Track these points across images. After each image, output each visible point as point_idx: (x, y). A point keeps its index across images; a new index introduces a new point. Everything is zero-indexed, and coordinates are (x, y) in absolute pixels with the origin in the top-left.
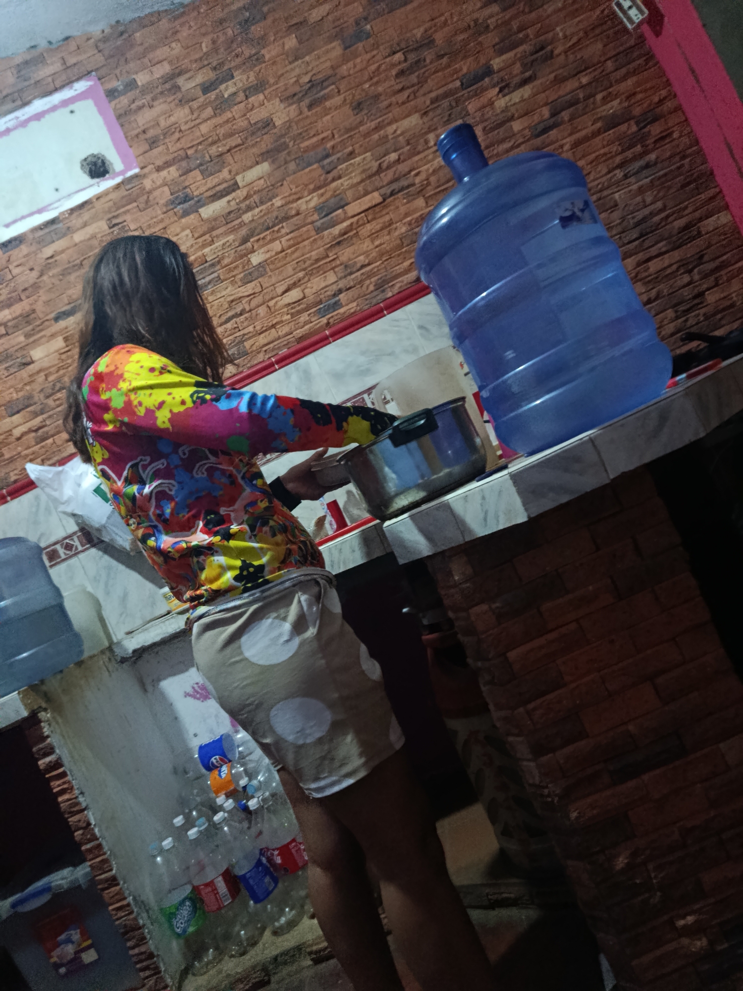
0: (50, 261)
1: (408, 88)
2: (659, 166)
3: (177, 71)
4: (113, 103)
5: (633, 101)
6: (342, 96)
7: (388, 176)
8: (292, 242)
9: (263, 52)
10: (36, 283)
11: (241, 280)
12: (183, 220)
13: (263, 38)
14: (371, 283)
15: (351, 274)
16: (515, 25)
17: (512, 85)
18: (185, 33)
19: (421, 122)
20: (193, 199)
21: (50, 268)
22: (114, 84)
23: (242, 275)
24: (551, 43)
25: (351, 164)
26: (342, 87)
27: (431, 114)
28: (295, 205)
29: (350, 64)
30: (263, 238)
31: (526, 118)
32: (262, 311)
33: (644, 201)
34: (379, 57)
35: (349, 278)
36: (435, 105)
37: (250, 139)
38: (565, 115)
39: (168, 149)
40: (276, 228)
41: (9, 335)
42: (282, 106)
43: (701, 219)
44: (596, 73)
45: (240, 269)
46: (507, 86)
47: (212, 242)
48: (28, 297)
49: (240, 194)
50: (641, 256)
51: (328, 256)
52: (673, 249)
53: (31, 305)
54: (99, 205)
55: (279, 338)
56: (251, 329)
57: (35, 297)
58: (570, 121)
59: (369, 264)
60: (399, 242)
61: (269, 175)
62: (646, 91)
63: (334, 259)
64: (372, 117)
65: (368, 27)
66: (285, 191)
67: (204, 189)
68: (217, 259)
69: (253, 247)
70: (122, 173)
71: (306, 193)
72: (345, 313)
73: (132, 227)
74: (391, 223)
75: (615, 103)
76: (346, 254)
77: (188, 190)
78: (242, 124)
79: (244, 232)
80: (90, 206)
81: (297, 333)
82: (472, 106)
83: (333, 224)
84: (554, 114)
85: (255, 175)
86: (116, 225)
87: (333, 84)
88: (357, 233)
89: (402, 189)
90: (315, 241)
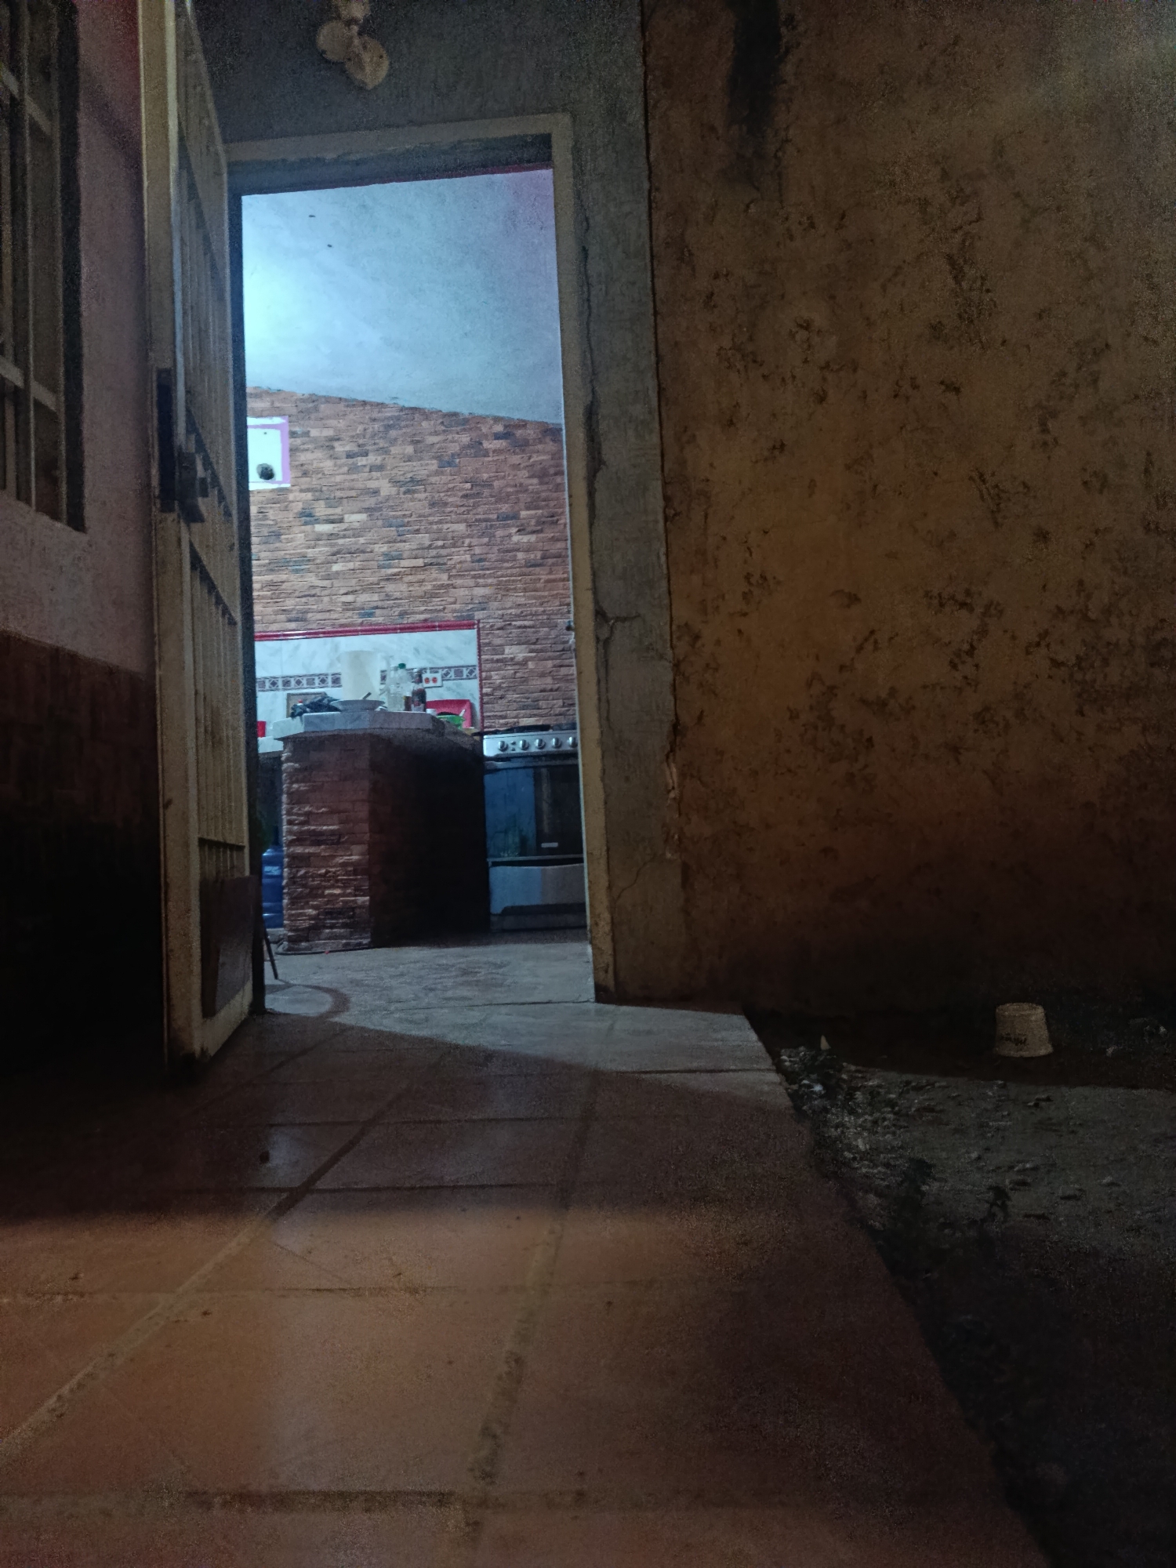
1: (466, 506)
3: (336, 437)
4: (293, 439)
7: (433, 552)
8: (360, 567)
9: (392, 449)
11: (322, 576)
12: (302, 527)
13: (396, 440)
14: (398, 610)
15: (388, 600)
16: (544, 495)
17: (526, 531)
18: (351, 416)
19: (465, 529)
20: (314, 516)
22: (297, 429)
23: (324, 573)
25: (415, 537)
26: (428, 489)
27: (473, 528)
28: (372, 546)
29: (437, 478)
30: (346, 558)
31: (526, 553)
32: (326, 599)
34: (457, 481)
35: (386, 602)
36: (477, 523)
37: (361, 496)
38: (550, 561)
39: (312, 481)
40: (355, 555)
42: (390, 485)
45: (324, 569)
46: (523, 530)
47: (315, 547)
49: (343, 526)
50: (557, 662)
51: (378, 584)
55: (329, 620)
56: (315, 607)
58: (550, 566)
59: (401, 599)
60: (423, 594)
61: (364, 522)
63: (382, 588)
64: (438, 514)
65: (458, 460)
66: (369, 536)
67: (323, 514)
68: (313, 559)
69: (337, 560)
70: (279, 483)
71: (381, 542)
73: (272, 518)
74: (423, 581)
76: (390, 587)
77: (313, 510)
78: (361, 485)
79: (335, 549)
81: (343, 621)
82: (499, 533)
83: (390, 567)
84: (543, 558)
85: (355, 519)
86: (262, 512)
87: (424, 485)
88: (401, 578)
89: (438, 564)
90: (375, 572)
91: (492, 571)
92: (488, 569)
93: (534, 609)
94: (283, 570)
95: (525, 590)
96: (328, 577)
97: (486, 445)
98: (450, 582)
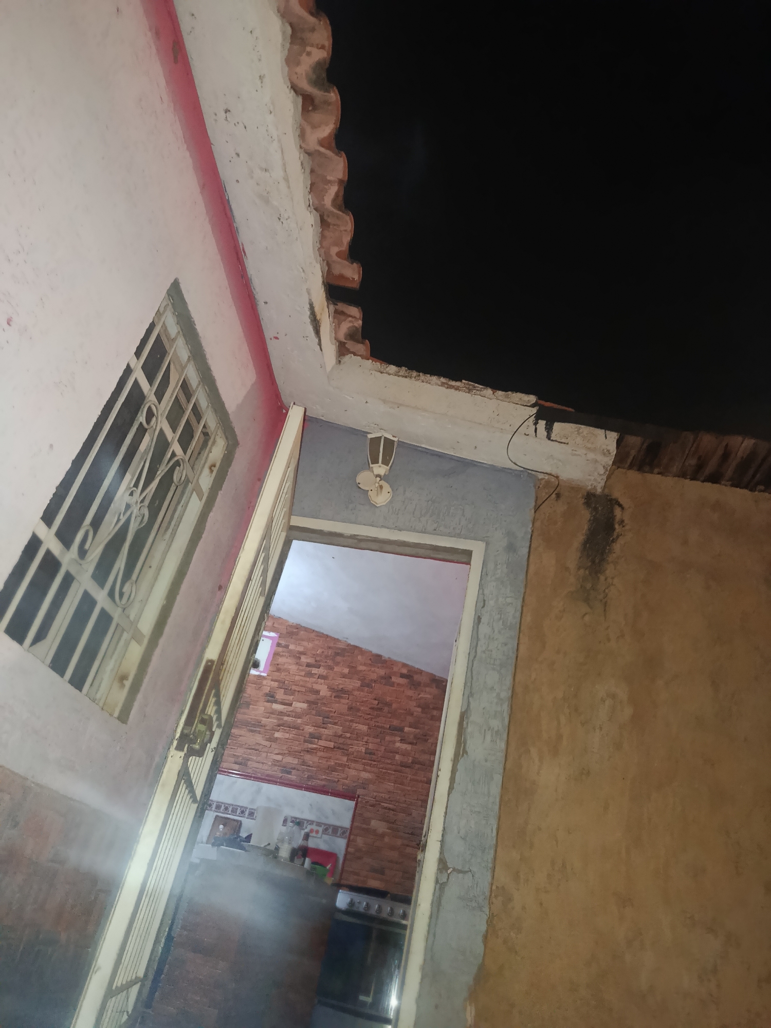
1: (371, 715)
3: (304, 653)
4: (278, 648)
6: (348, 701)
7: (342, 740)
8: (293, 738)
9: (335, 668)
11: (266, 738)
12: (265, 703)
13: (339, 663)
14: (308, 774)
15: (303, 765)
16: (422, 720)
17: (406, 741)
18: (317, 642)
19: (366, 730)
20: (274, 698)
22: (283, 642)
23: (268, 737)
25: (333, 726)
26: (351, 698)
27: (372, 730)
28: (304, 726)
29: (358, 693)
30: (285, 730)
31: (403, 757)
32: (264, 755)
34: (369, 697)
35: (301, 766)
36: (376, 728)
37: (308, 692)
38: (417, 766)
39: (281, 675)
40: (292, 729)
42: (327, 689)
45: (269, 734)
46: (404, 740)
47: (268, 718)
49: (290, 709)
51: (300, 753)
55: (261, 769)
56: (255, 758)
59: (312, 767)
60: (327, 767)
61: (304, 710)
63: (302, 756)
64: (353, 716)
65: (374, 685)
66: (306, 718)
67: (280, 698)
68: (265, 725)
69: (279, 730)
70: (261, 672)
71: (311, 725)
72: (291, 778)
73: (248, 693)
74: (330, 758)
76: (308, 757)
77: (275, 694)
78: (310, 685)
79: (281, 722)
81: (268, 772)
82: (388, 738)
83: (311, 743)
84: (413, 763)
85: (300, 706)
87: (349, 695)
88: (316, 753)
89: (343, 749)
90: (300, 744)
91: (377, 763)
92: (374, 761)
93: (399, 797)
95: (395, 782)
96: (269, 740)
97: (394, 679)
98: (347, 763)
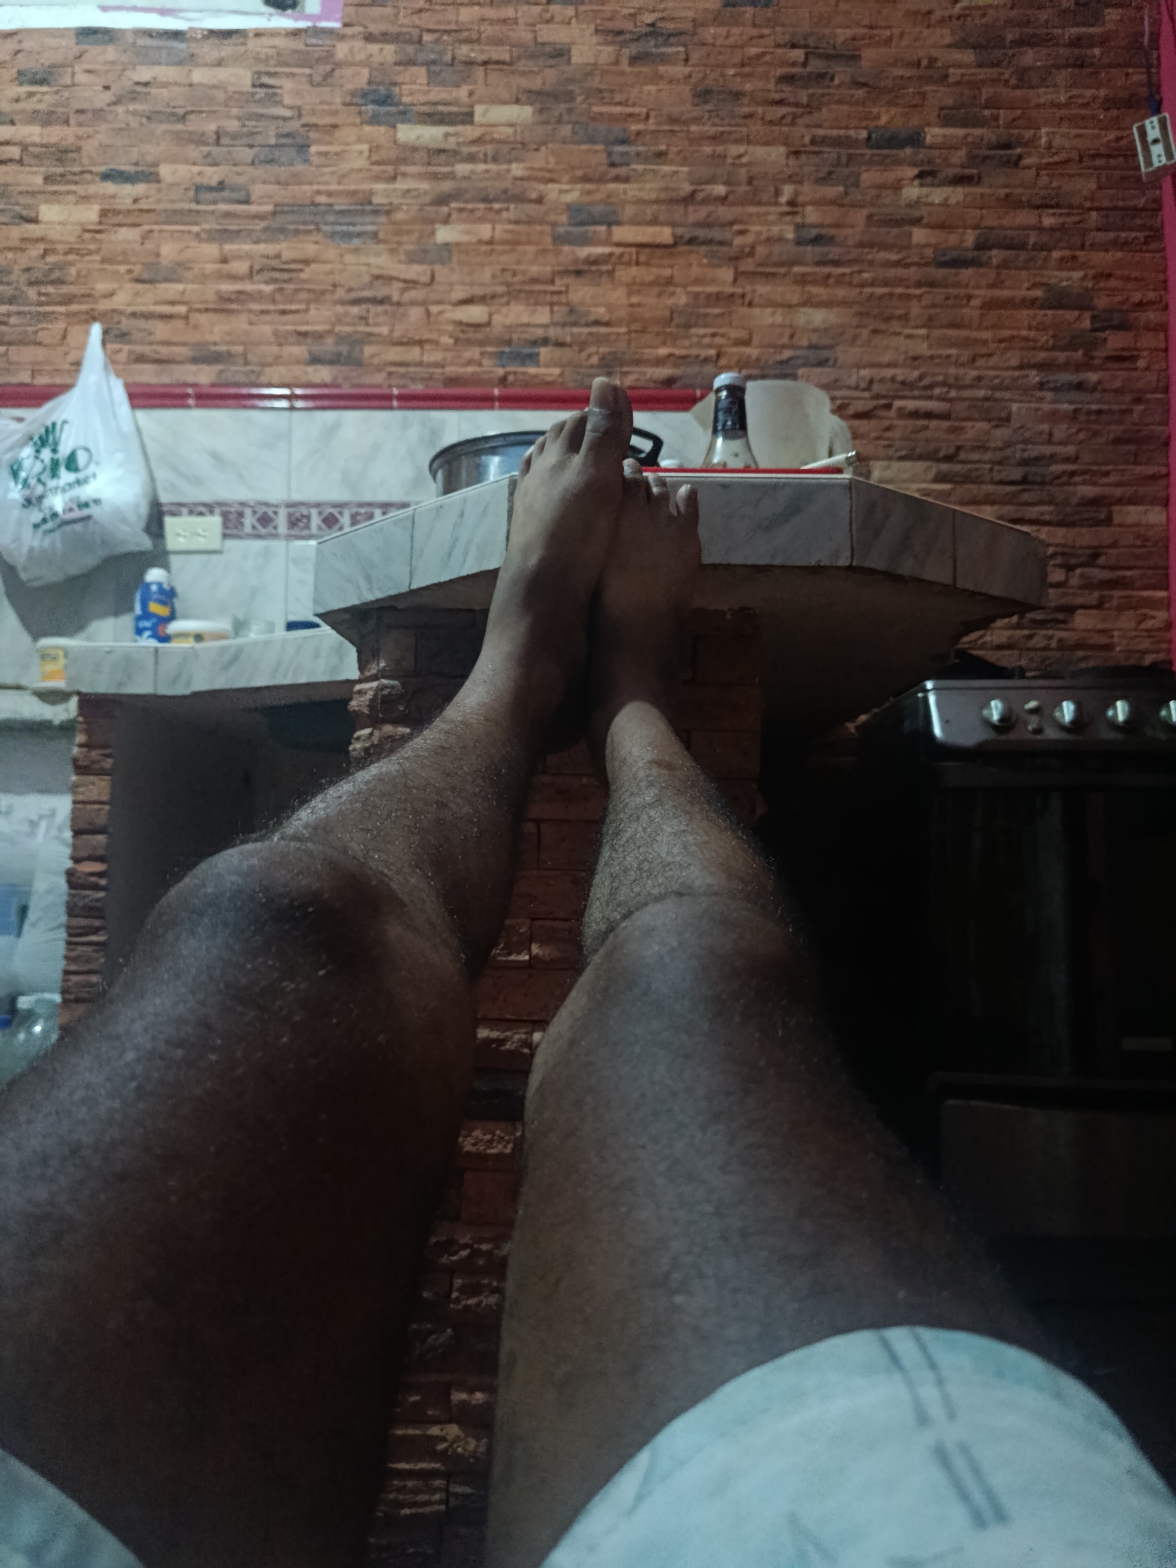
0: (139, 89)
1: (789, 105)
2: (1097, 395)
5: (1102, 285)
6: (687, 70)
7: (699, 213)
10: (101, 110)
11: (407, 253)
12: (367, 129)
14: (597, 353)
15: (575, 324)
16: (986, 93)
17: (941, 176)
19: (783, 161)
20: (397, 105)
21: (134, 99)
23: (411, 247)
24: (1026, 145)
25: (653, 170)
26: (696, 56)
27: (803, 157)
28: (541, 187)
29: (722, 31)
30: (472, 211)
31: (938, 232)
32: (416, 312)
33: (1051, 434)
34: (770, 41)
35: (568, 329)
36: (817, 149)
37: (523, 62)
38: (997, 256)
39: (396, 15)
40: (496, 206)
41: (22, 165)
42: (595, 39)
43: (1120, 501)
44: (1068, 220)
45: (414, 236)
46: (932, 173)
47: (394, 178)
48: (80, 125)
49: (469, 132)
51: (552, 282)
52: (1060, 524)
53: (79, 138)
54: (253, 44)
55: (420, 364)
56: (384, 330)
57: (90, 130)
58: (998, 267)
59: (607, 324)
60: (667, 313)
61: (525, 127)
62: (1128, 279)
63: (559, 293)
64: (717, 121)
66: (539, 160)
67: (422, 99)
68: (387, 208)
69: (449, 215)
70: (313, 17)
71: (566, 178)
72: (536, 376)
74: (669, 282)
75: (1077, 275)
76: (581, 293)
77: (396, 90)
78: (523, 34)
79: (447, 186)
80: (241, 40)
81: (452, 370)
82: (869, 177)
83: (585, 241)
84: (981, 246)
85: (503, 117)
86: (263, 85)
87: (685, 45)
88: (611, 273)
89: (709, 242)
90: (544, 251)
91: (847, 270)
92: (837, 263)
93: (952, 371)
94: (308, 232)
95: (930, 323)
96: (423, 257)
98: (738, 290)
